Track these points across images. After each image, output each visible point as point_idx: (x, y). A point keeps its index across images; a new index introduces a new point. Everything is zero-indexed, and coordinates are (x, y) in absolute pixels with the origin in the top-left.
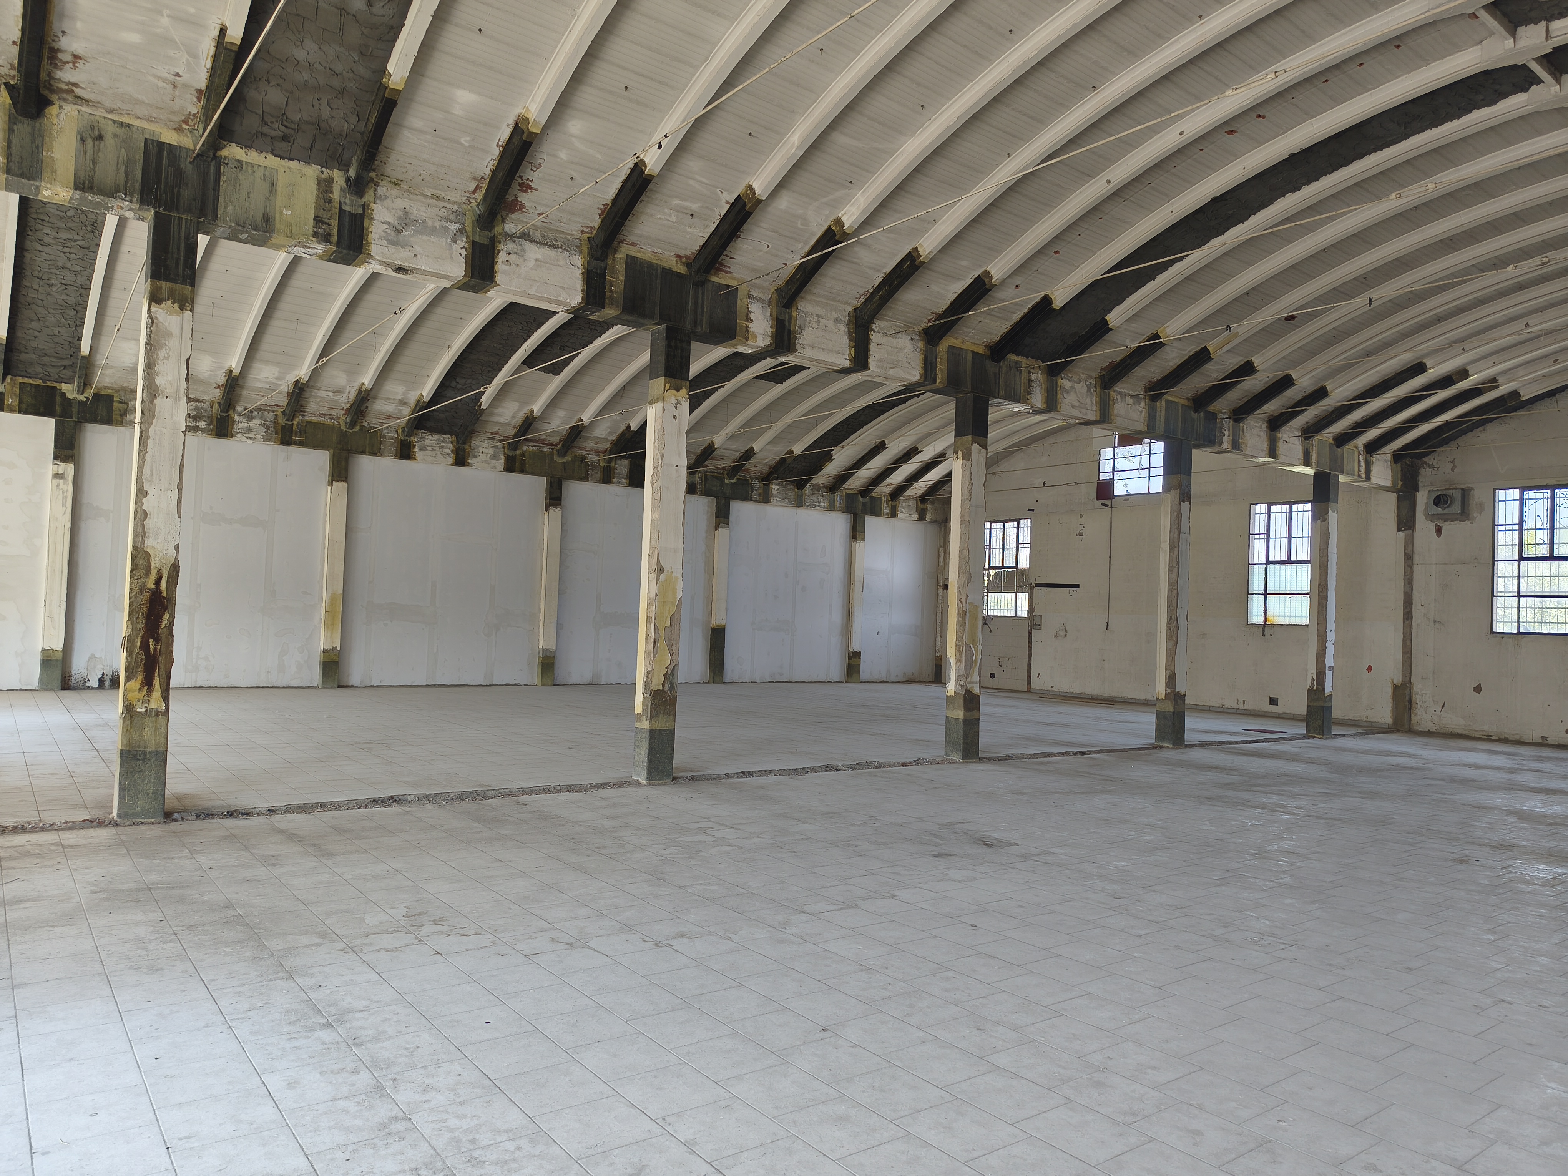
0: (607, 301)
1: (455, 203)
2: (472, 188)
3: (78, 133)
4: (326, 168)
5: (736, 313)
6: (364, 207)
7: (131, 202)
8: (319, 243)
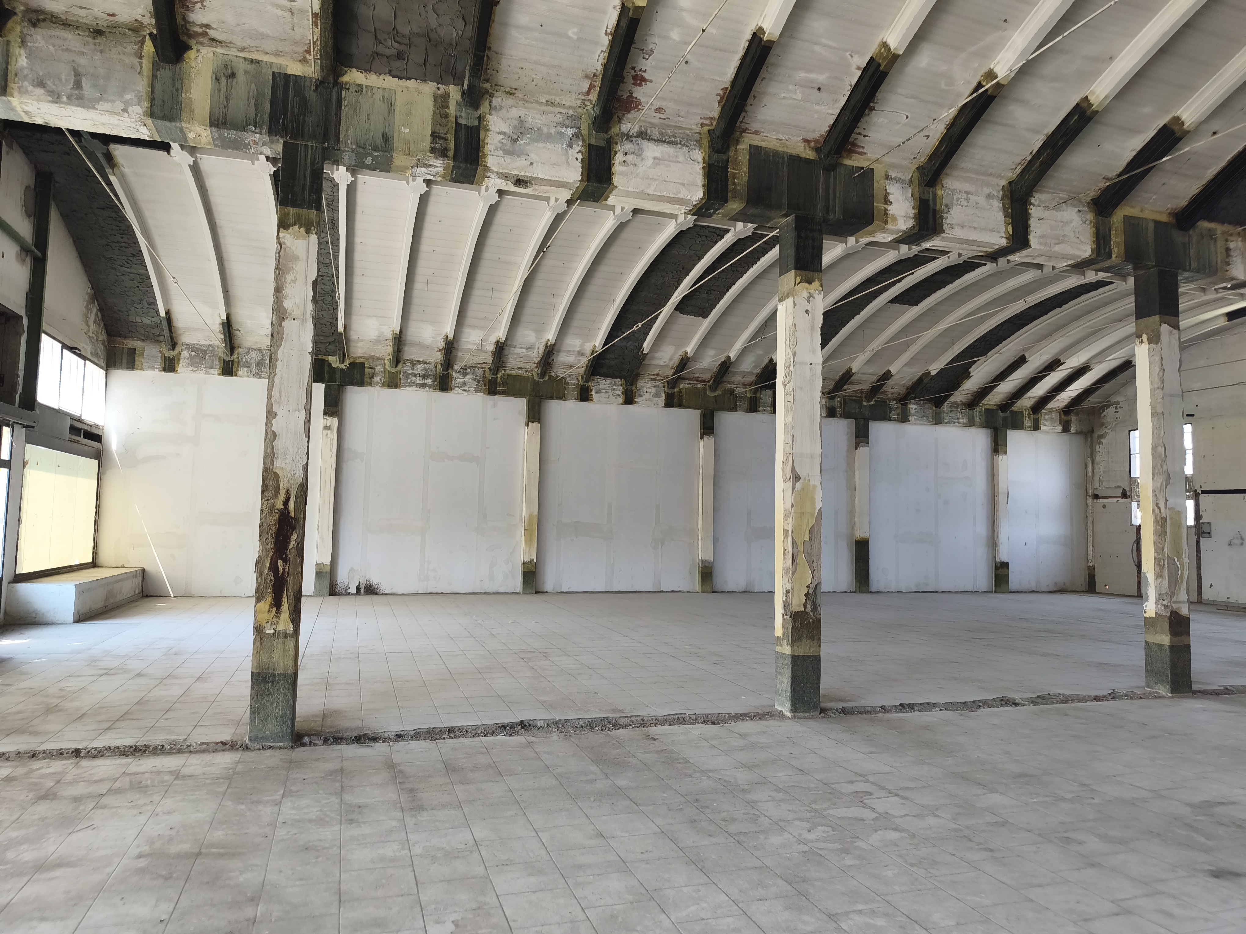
0: (730, 194)
1: (570, 107)
2: (586, 89)
3: (213, 73)
4: (442, 84)
5: (872, 195)
6: (480, 119)
7: (261, 133)
8: (436, 158)
